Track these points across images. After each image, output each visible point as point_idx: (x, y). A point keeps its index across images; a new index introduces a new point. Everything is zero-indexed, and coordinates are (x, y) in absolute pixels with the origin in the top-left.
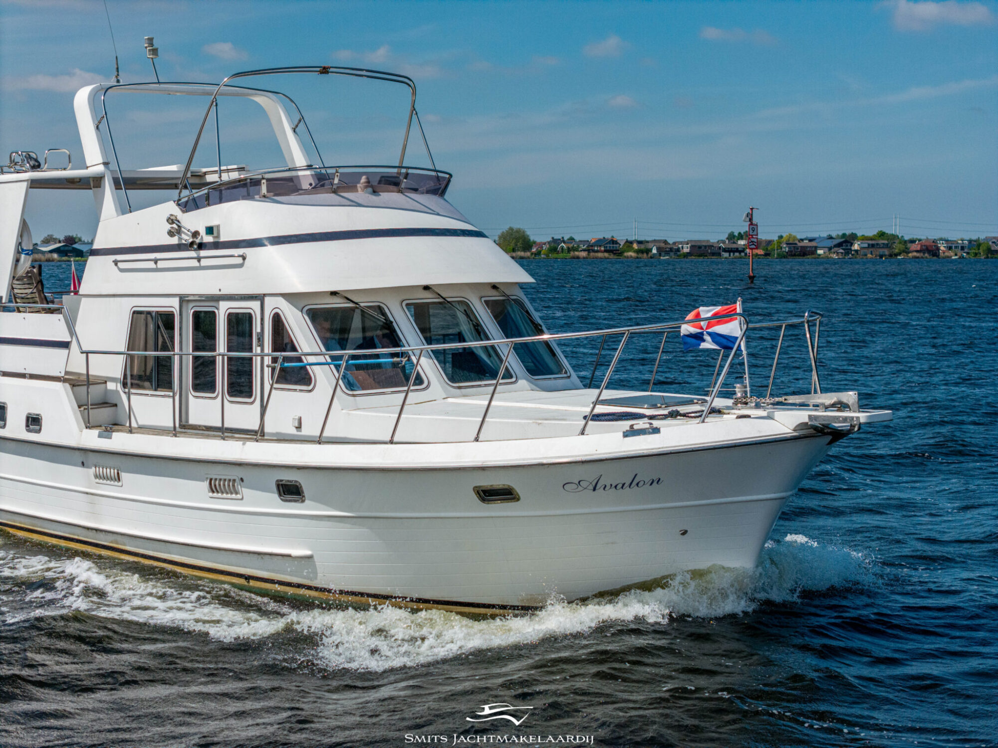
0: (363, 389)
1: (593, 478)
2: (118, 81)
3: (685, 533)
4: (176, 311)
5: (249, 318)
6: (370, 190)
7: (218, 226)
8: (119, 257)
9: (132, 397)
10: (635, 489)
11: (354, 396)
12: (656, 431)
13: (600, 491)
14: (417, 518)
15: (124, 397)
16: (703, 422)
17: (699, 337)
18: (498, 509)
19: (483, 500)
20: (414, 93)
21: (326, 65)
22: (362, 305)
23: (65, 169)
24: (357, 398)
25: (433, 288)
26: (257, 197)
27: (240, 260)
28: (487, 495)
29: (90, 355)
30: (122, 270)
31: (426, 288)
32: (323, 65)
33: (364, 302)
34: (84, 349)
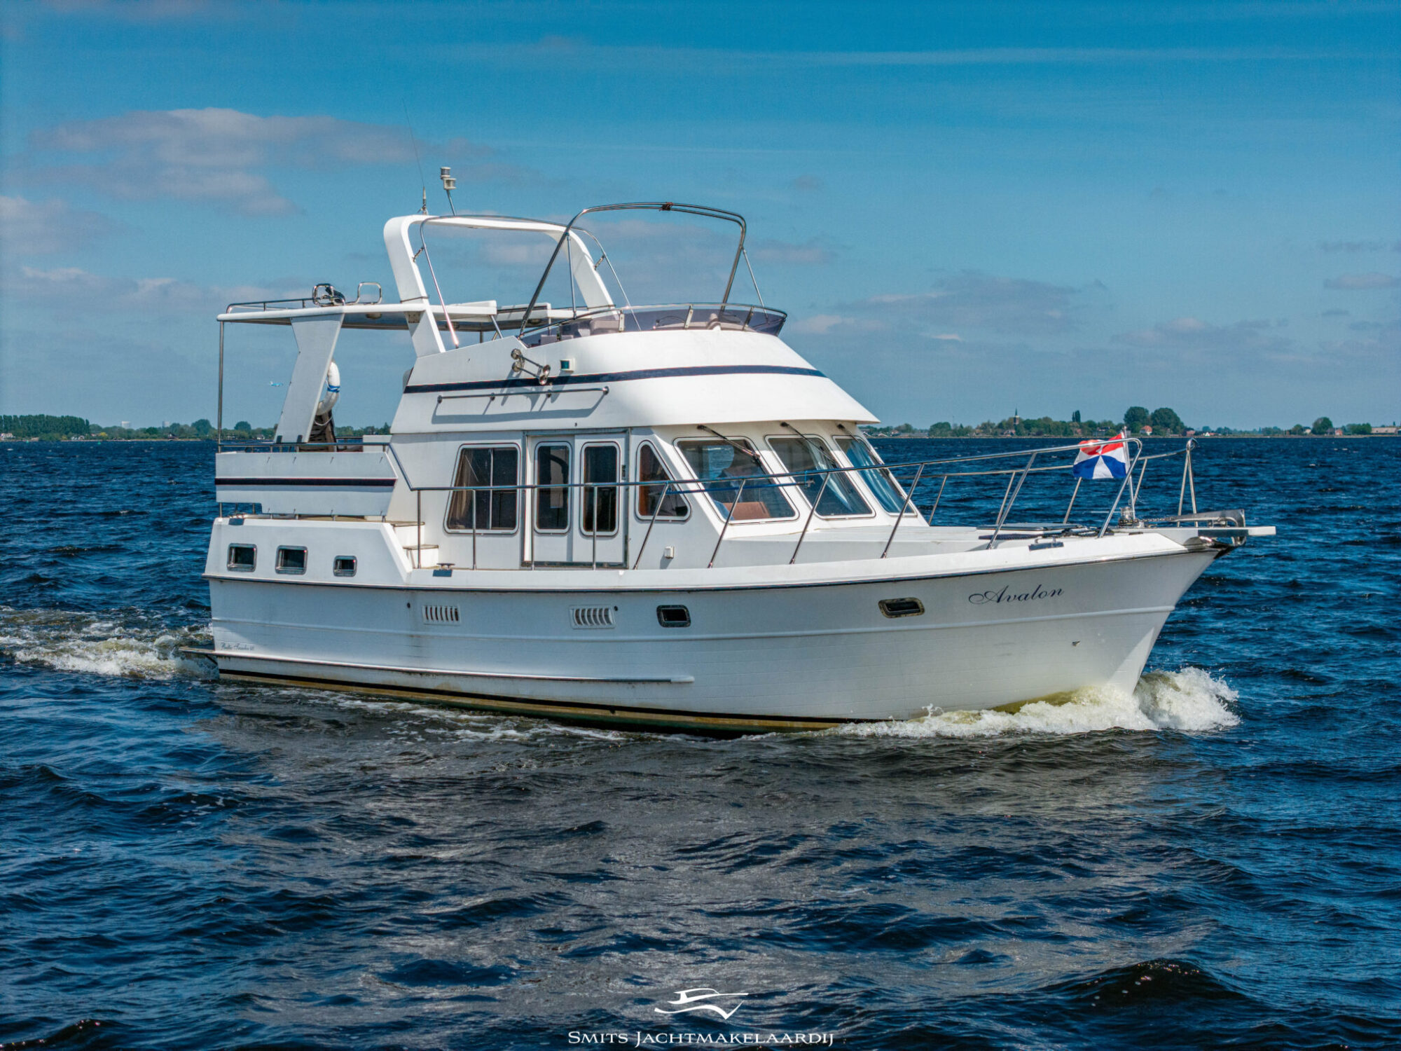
0: (738, 519)
1: (998, 590)
3: (1075, 643)
4: (518, 447)
5: (612, 451)
8: (442, 394)
9: (478, 539)
10: (1037, 600)
12: (1061, 545)
13: (1004, 602)
14: (819, 635)
17: (1091, 464)
19: (890, 615)
20: (744, 232)
21: (666, 202)
22: (729, 439)
23: (375, 303)
25: (791, 424)
29: (422, 492)
31: (784, 424)
32: (663, 202)
33: (732, 436)
34: (414, 486)
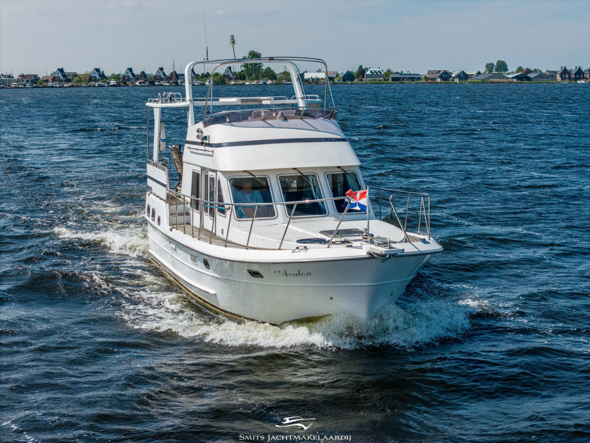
0: (248, 218)
2: (207, 59)
3: (332, 298)
4: (200, 173)
6: (283, 118)
7: (209, 136)
11: (239, 221)
15: (191, 211)
16: (328, 247)
18: (256, 280)
19: (252, 276)
21: (272, 56)
22: (257, 177)
24: (241, 222)
26: (250, 118)
27: (211, 153)
28: (255, 274)
30: (191, 152)
32: (269, 56)
33: (258, 175)
